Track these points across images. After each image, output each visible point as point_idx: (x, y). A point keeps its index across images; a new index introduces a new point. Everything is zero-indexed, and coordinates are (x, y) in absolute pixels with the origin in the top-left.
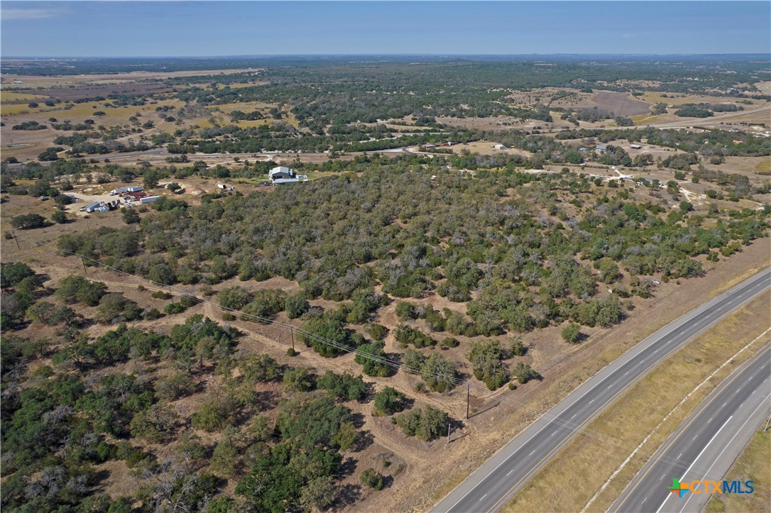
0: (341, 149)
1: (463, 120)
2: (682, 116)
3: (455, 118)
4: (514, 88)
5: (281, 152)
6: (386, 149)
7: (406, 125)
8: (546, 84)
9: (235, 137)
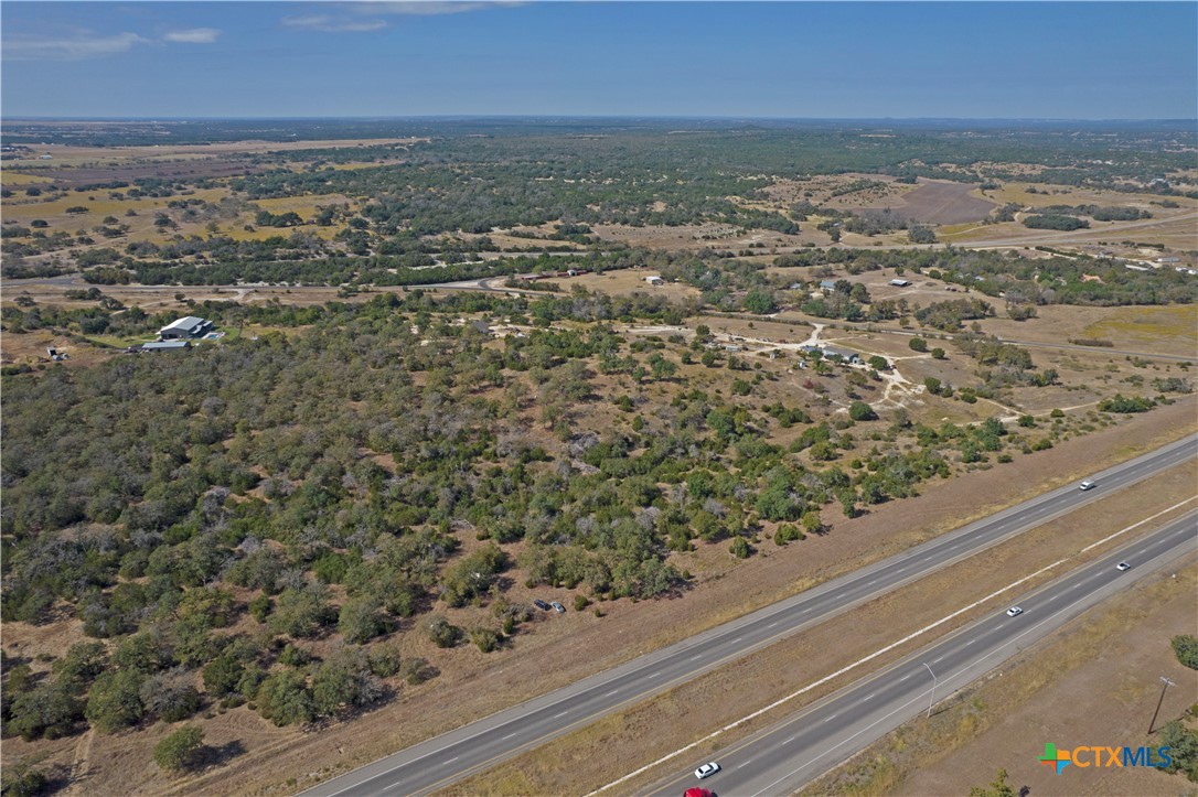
0: (371, 281)
1: (638, 229)
2: (1031, 227)
3: (627, 227)
4: (782, 175)
5: (267, 284)
6: (453, 281)
7: (534, 238)
8: (845, 168)
9: (214, 256)
